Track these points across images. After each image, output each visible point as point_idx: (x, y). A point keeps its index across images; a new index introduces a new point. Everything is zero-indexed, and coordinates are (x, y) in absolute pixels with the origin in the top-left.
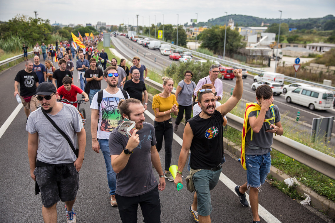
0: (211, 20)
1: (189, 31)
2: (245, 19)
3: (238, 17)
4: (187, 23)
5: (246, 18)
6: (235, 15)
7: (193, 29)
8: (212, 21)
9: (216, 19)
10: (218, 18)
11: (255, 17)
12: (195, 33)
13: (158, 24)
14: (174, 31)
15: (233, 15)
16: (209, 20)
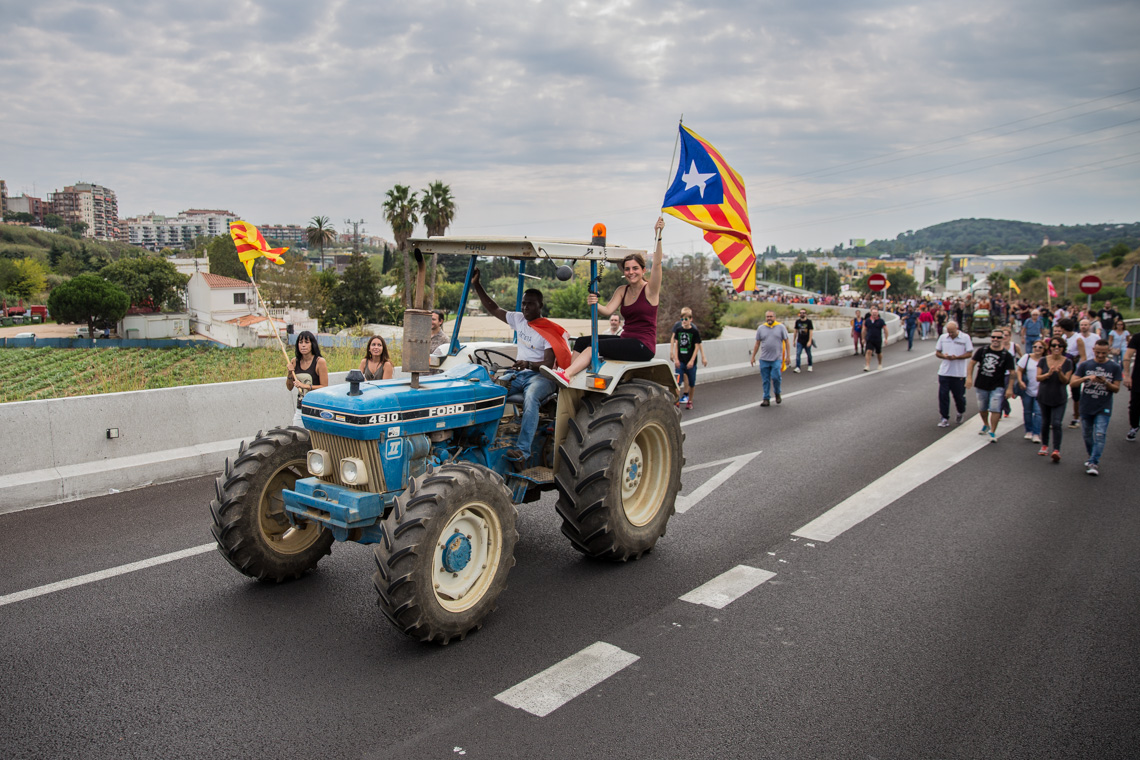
0: (906, 235)
1: (845, 269)
2: (999, 229)
3: (978, 225)
4: (841, 245)
5: (1003, 226)
6: (973, 219)
7: (855, 263)
8: (907, 238)
9: (918, 232)
10: (926, 230)
11: (1029, 223)
12: (859, 271)
13: (768, 249)
14: (818, 275)
15: (966, 220)
16: (900, 236)
